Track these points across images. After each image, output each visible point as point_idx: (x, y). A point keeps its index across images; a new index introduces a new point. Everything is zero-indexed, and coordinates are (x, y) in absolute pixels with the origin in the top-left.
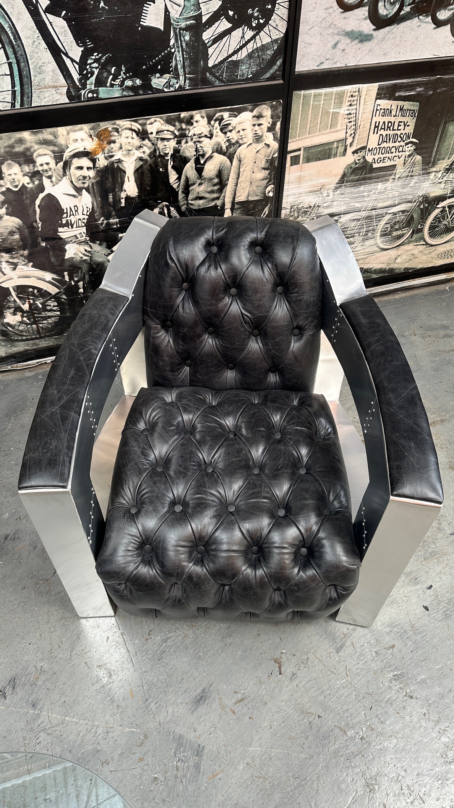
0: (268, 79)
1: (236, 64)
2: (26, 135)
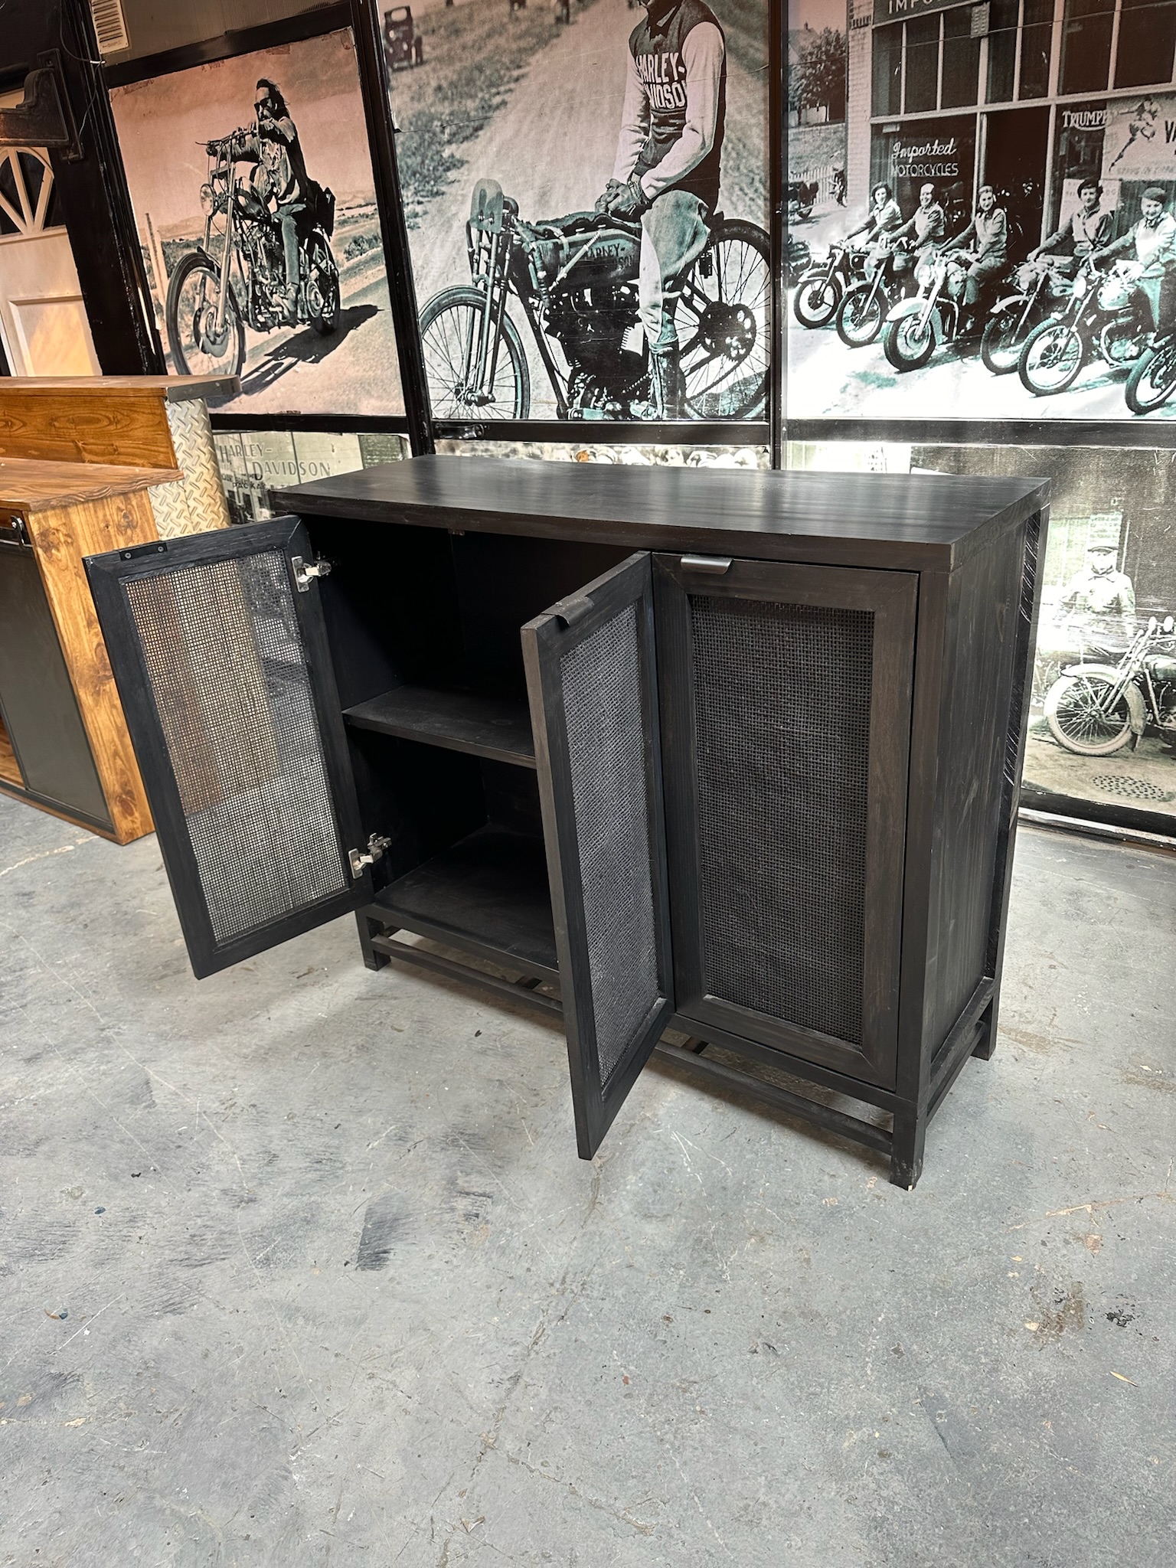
0: (754, 419)
1: (716, 398)
2: (519, 445)
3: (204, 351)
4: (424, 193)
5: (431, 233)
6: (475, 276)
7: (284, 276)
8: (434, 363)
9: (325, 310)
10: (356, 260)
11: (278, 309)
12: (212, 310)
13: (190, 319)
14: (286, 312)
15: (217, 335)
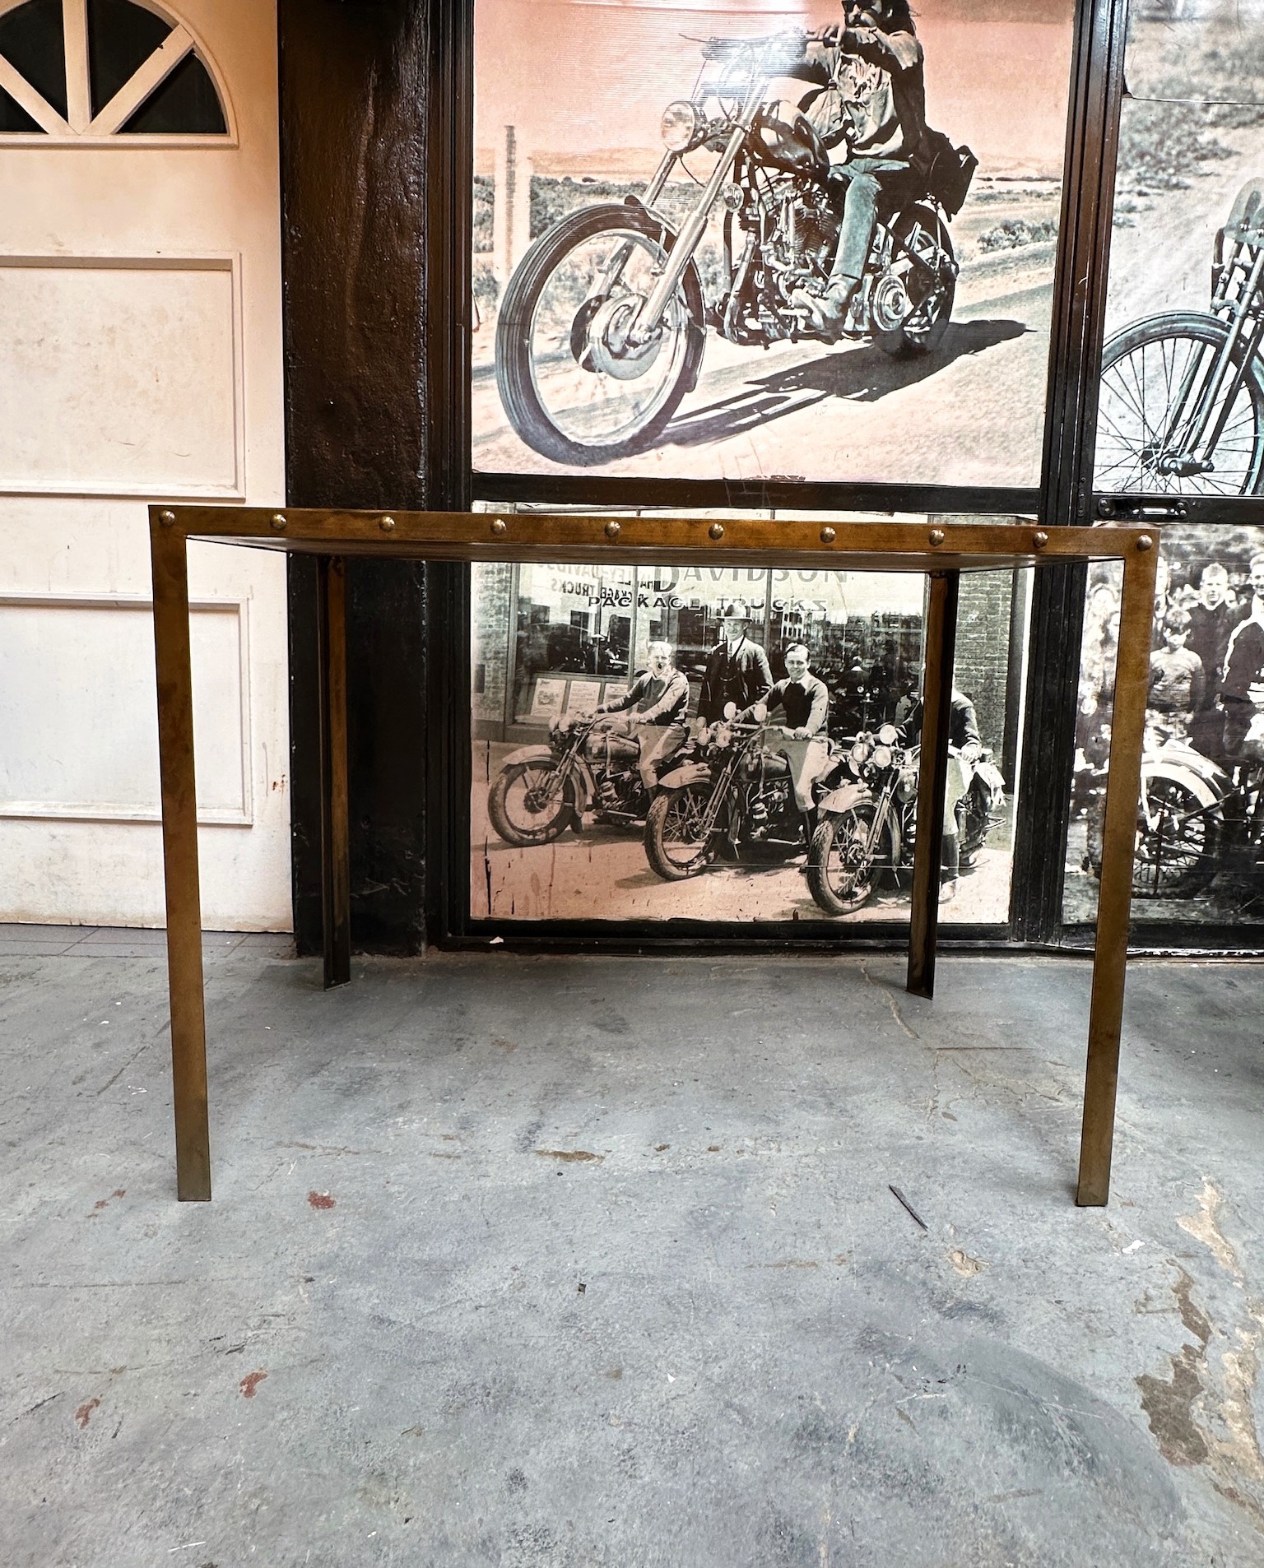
2: (1250, 531)
3: (589, 365)
4: (1154, 183)
5: (1154, 237)
6: (1217, 301)
7: (829, 264)
8: (1113, 413)
9: (914, 321)
10: (999, 254)
11: (798, 312)
12: (630, 301)
13: (570, 313)
14: (817, 319)
15: (631, 343)
